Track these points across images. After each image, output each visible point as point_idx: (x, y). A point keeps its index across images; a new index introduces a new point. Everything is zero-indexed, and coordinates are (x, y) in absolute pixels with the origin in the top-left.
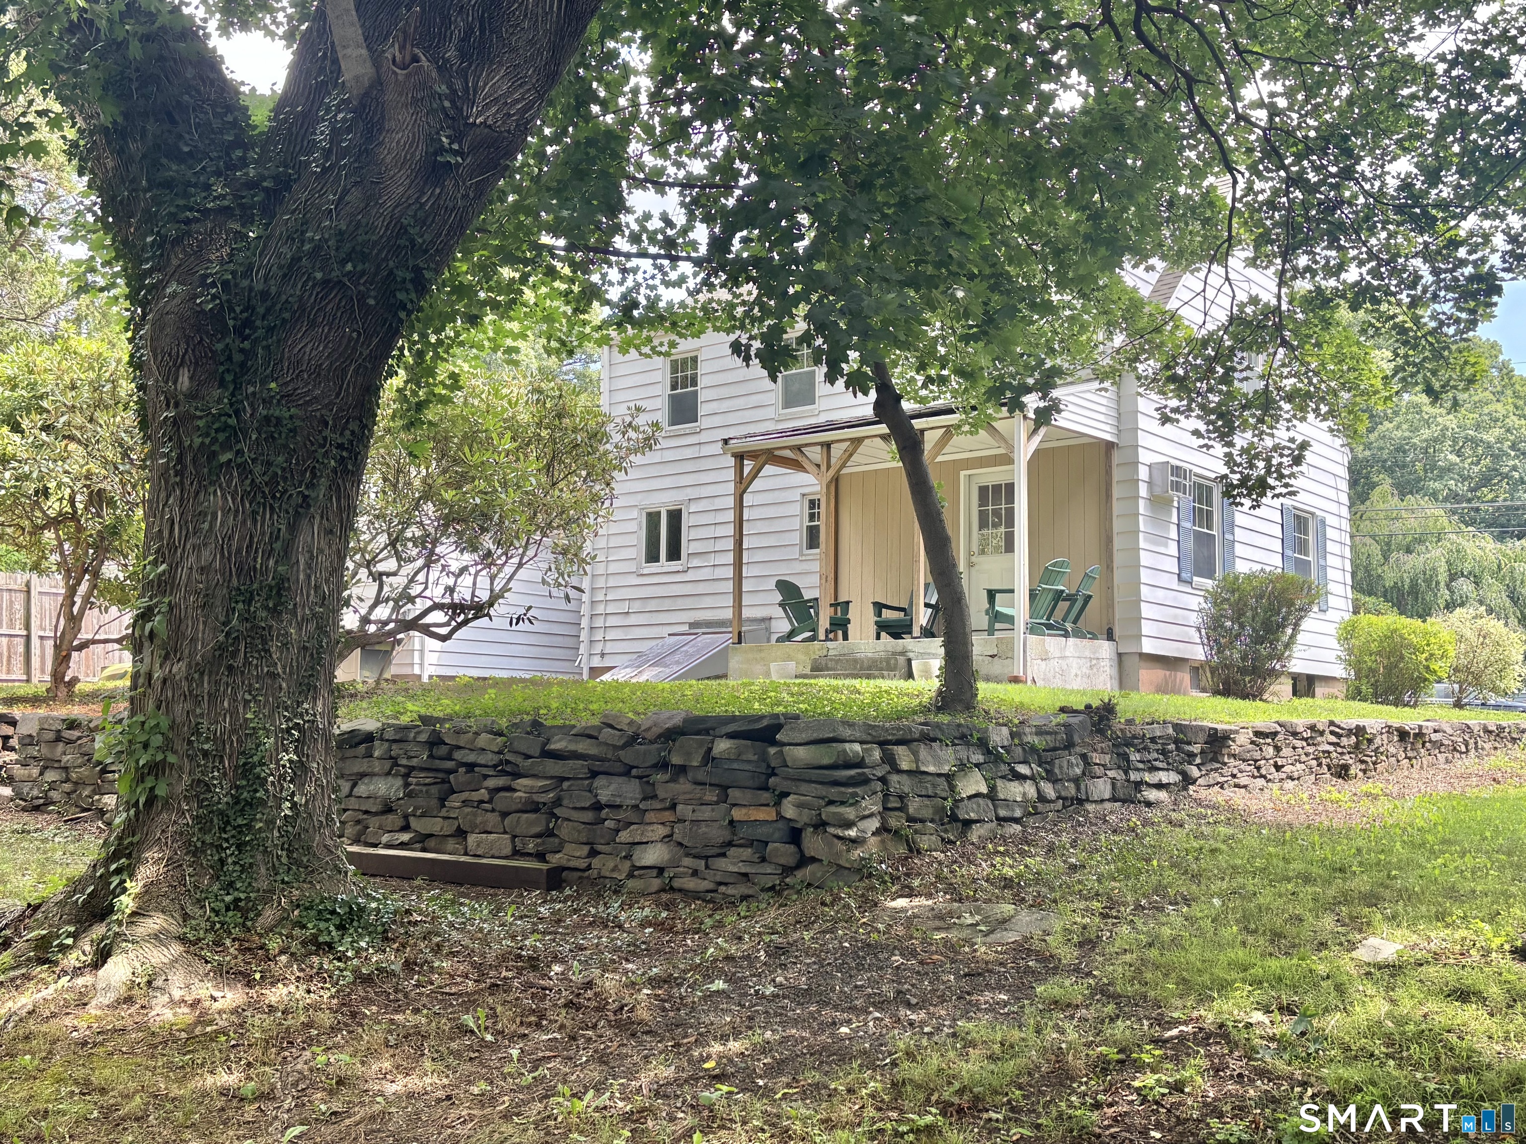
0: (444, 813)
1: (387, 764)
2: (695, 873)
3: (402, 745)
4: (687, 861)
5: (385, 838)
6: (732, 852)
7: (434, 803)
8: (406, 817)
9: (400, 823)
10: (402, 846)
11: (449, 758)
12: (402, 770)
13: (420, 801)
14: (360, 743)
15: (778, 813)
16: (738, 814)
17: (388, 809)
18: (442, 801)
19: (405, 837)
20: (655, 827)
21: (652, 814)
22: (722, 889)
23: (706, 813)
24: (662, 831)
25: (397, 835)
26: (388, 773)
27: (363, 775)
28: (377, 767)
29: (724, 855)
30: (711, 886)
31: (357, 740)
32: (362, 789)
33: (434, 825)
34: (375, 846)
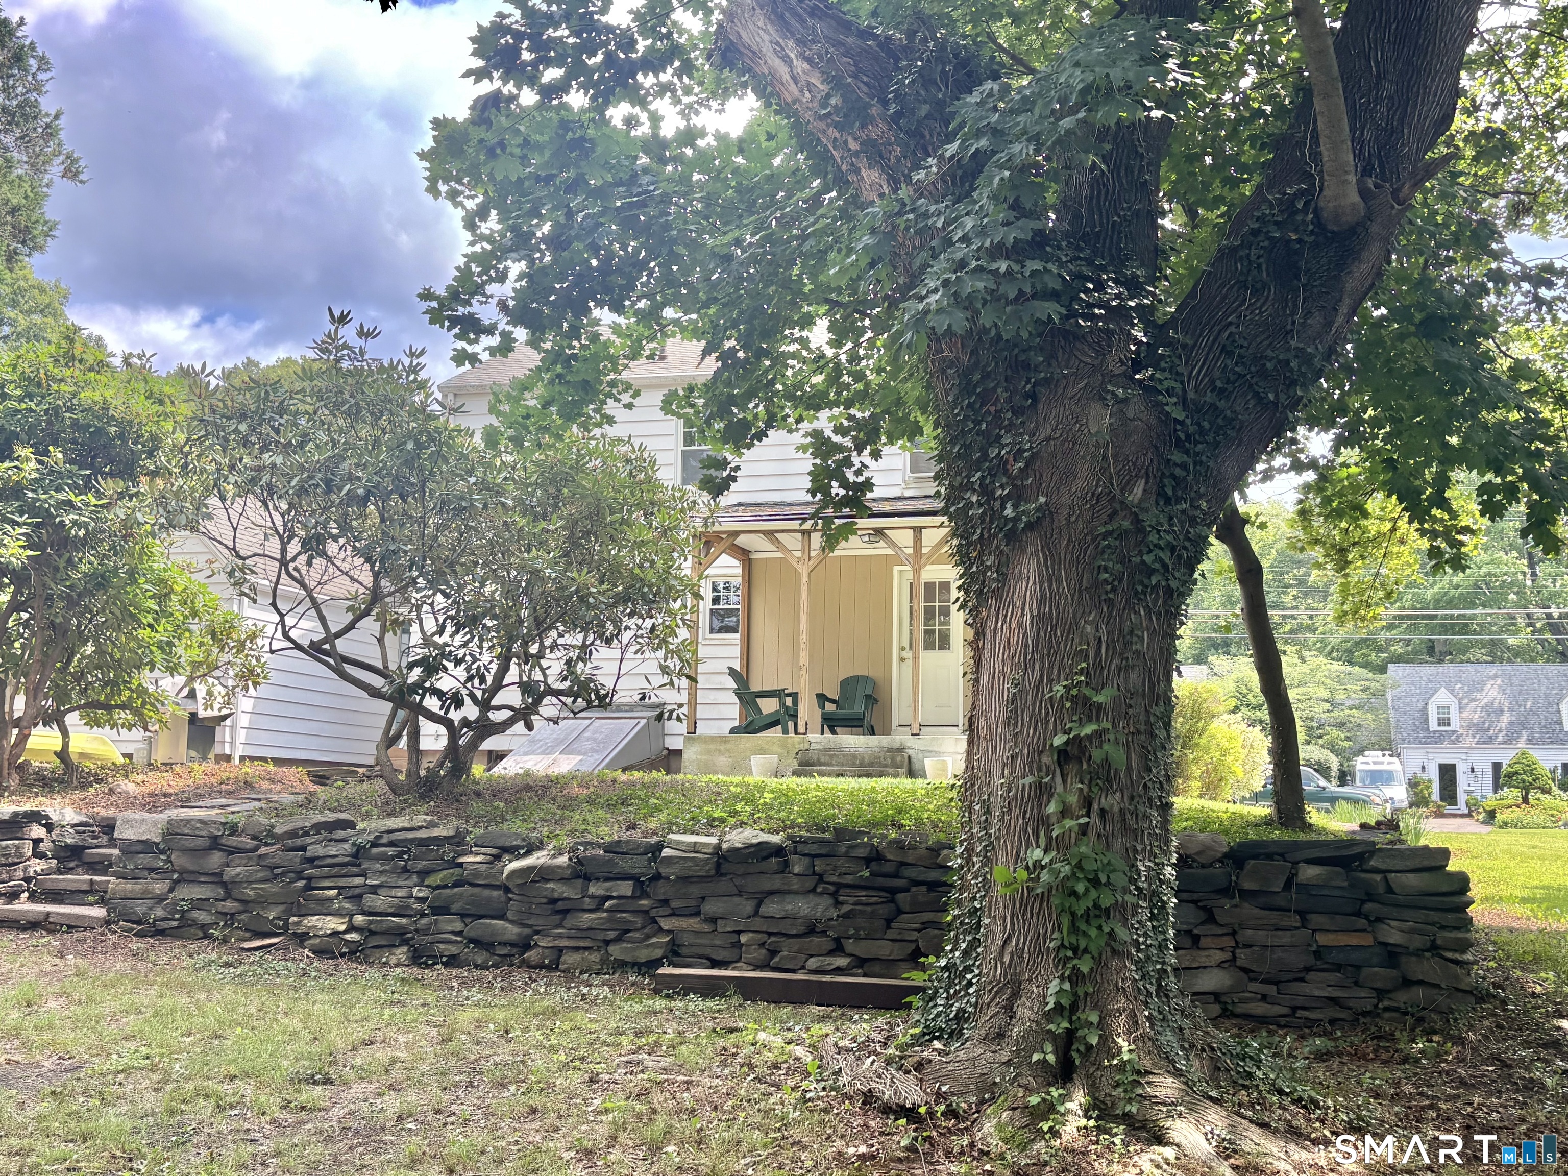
0: (891, 934)
1: (810, 883)
2: (1264, 998)
3: (829, 860)
4: (1255, 986)
5: (812, 963)
6: (1311, 976)
7: (880, 923)
8: (837, 940)
9: (831, 945)
10: (838, 971)
11: (896, 876)
12: (832, 888)
13: (861, 921)
14: (770, 856)
15: (1375, 938)
16: (1323, 939)
17: (811, 930)
18: (889, 922)
19: (842, 962)
20: (1212, 952)
21: (1209, 939)
22: (1300, 1013)
23: (1286, 938)
24: (1219, 956)
25: (828, 959)
26: (813, 891)
27: (772, 893)
28: (796, 885)
29: (1302, 980)
30: (1285, 1011)
31: (764, 854)
32: (771, 908)
33: (883, 949)
34: (793, 971)
